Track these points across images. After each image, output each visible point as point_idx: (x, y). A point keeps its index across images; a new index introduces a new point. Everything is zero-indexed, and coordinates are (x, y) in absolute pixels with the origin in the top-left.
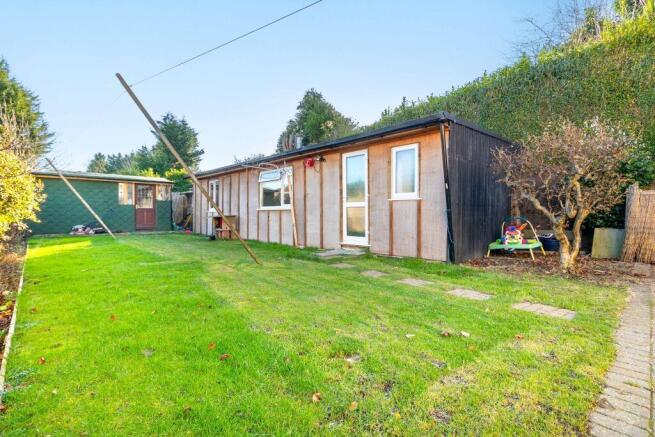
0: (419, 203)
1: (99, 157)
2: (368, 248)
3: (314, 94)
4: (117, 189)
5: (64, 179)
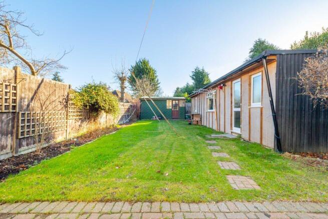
0: (262, 109)
1: (178, 89)
2: (241, 135)
3: (260, 41)
4: (166, 103)
5: (152, 100)
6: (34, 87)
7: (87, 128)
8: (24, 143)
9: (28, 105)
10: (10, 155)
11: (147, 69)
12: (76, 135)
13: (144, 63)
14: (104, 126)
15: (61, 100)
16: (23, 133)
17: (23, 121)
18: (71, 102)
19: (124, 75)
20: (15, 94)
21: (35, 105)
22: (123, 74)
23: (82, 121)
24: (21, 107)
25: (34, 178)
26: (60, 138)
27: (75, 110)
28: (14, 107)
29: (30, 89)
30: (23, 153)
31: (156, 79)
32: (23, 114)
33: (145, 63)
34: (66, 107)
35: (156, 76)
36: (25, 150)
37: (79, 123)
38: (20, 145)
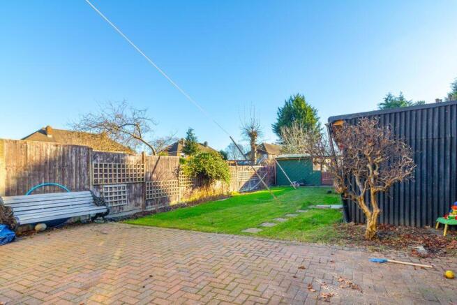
6: (154, 163)
7: (197, 194)
8: (149, 203)
9: (151, 177)
10: (141, 210)
11: (301, 110)
12: (188, 200)
13: (297, 101)
14: (218, 194)
15: (173, 171)
16: (148, 196)
17: (148, 188)
18: (181, 172)
19: (254, 130)
20: (143, 171)
21: (154, 176)
22: (252, 128)
23: (193, 189)
24: (147, 179)
25: (149, 219)
26: (173, 202)
27: (186, 179)
28: (143, 179)
29: (151, 166)
30: (149, 210)
31: (317, 123)
32: (148, 184)
33: (299, 101)
34: (178, 176)
35: (317, 119)
36: (150, 208)
37: (191, 190)
38: (147, 205)
